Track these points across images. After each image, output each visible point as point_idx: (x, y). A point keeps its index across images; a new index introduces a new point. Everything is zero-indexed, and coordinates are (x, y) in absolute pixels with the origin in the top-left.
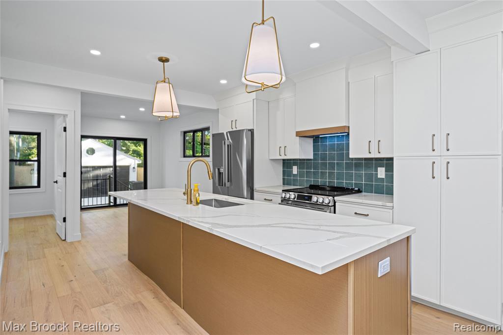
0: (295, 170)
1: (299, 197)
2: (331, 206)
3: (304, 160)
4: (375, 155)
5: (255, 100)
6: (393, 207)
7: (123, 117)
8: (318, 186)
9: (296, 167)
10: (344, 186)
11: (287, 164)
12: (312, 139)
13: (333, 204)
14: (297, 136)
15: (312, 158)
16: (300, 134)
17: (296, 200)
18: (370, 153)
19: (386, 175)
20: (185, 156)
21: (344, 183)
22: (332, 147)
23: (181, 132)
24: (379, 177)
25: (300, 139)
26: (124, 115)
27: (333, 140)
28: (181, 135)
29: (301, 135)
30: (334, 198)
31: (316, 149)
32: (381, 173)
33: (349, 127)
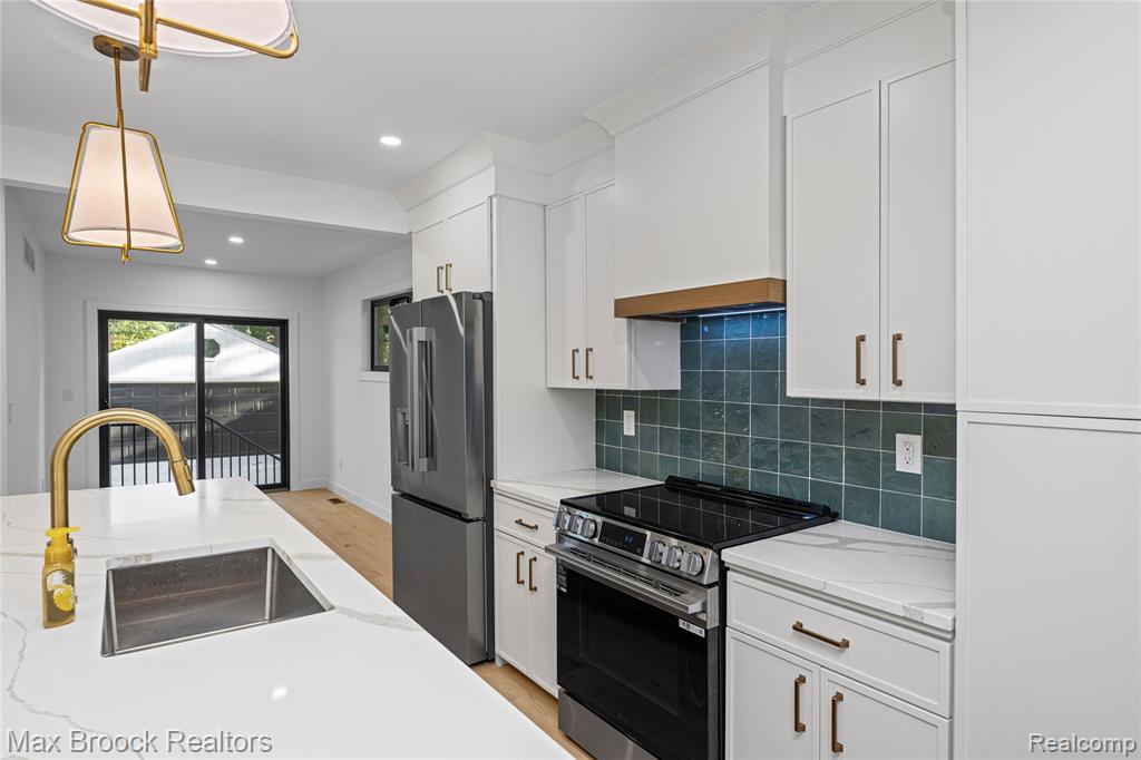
0: (629, 425)
1: (607, 533)
2: (710, 586)
3: (654, 393)
4: (879, 390)
5: (494, 200)
6: (954, 631)
7: (211, 262)
8: (693, 483)
9: (633, 413)
10: (779, 490)
11: (608, 404)
12: (679, 324)
13: (716, 578)
14: (617, 315)
15: (679, 388)
16: (626, 310)
17: (596, 540)
18: (863, 383)
19: (925, 462)
20: (373, 368)
21: (780, 483)
22: (739, 355)
23: (364, 301)
24: (898, 469)
25: (629, 325)
26: (212, 257)
27: (741, 331)
28: (364, 310)
29: (635, 311)
30: (719, 553)
31: (688, 357)
32: (909, 455)
33: (785, 281)
